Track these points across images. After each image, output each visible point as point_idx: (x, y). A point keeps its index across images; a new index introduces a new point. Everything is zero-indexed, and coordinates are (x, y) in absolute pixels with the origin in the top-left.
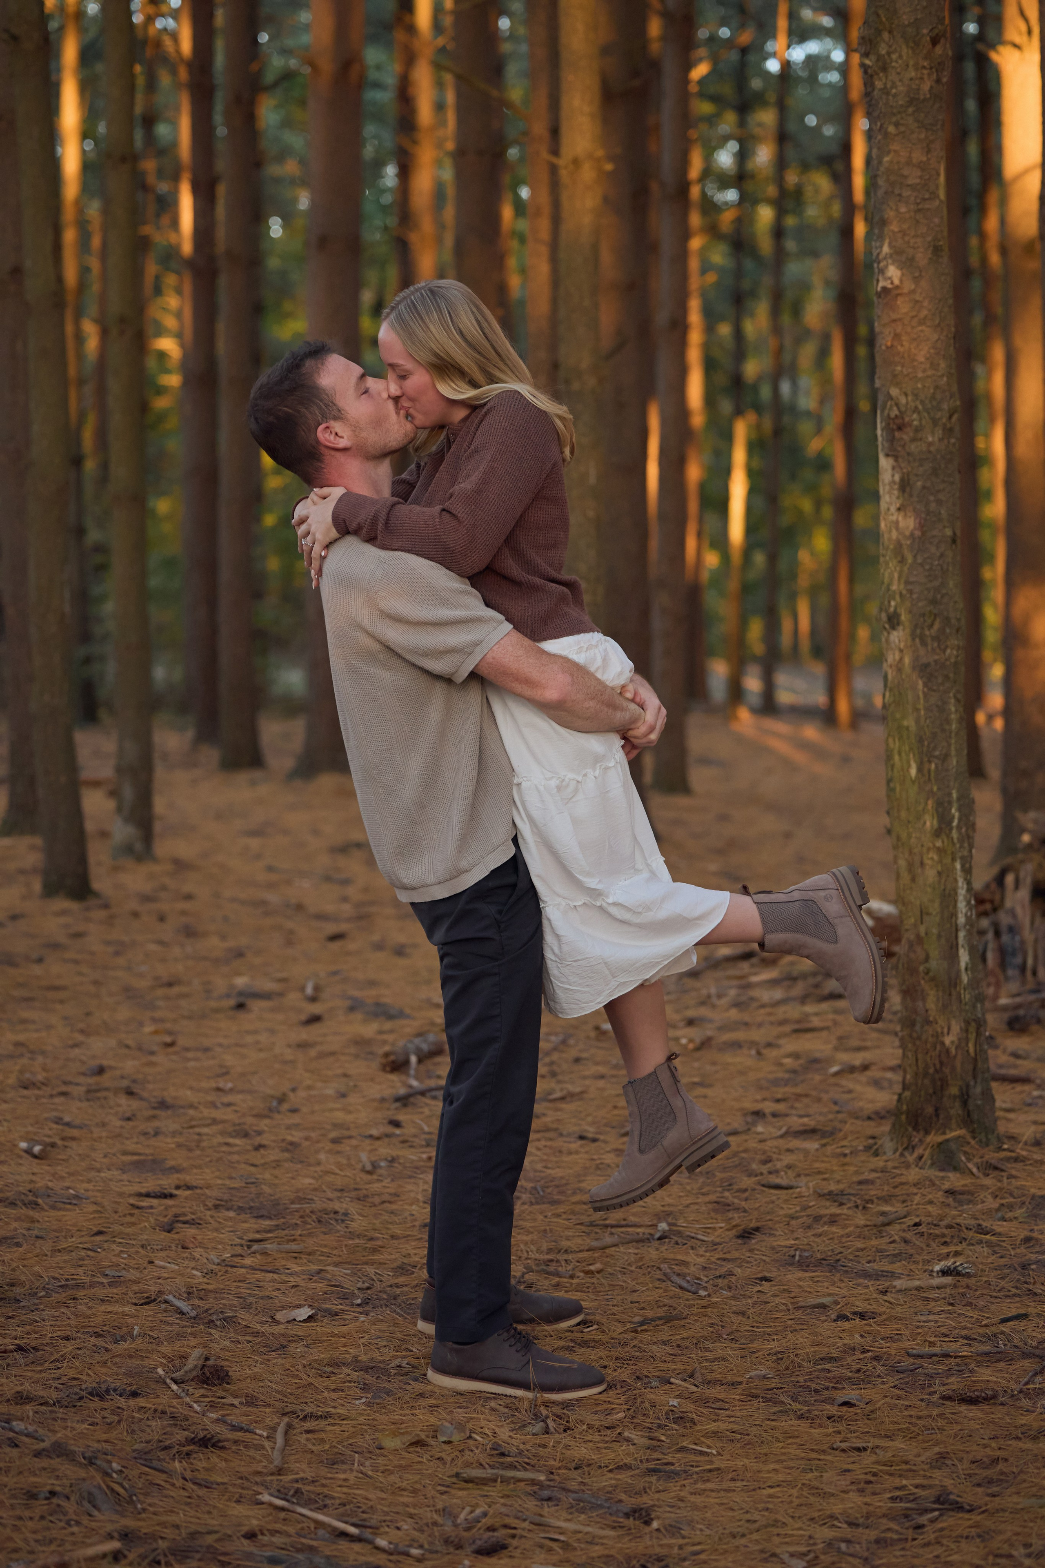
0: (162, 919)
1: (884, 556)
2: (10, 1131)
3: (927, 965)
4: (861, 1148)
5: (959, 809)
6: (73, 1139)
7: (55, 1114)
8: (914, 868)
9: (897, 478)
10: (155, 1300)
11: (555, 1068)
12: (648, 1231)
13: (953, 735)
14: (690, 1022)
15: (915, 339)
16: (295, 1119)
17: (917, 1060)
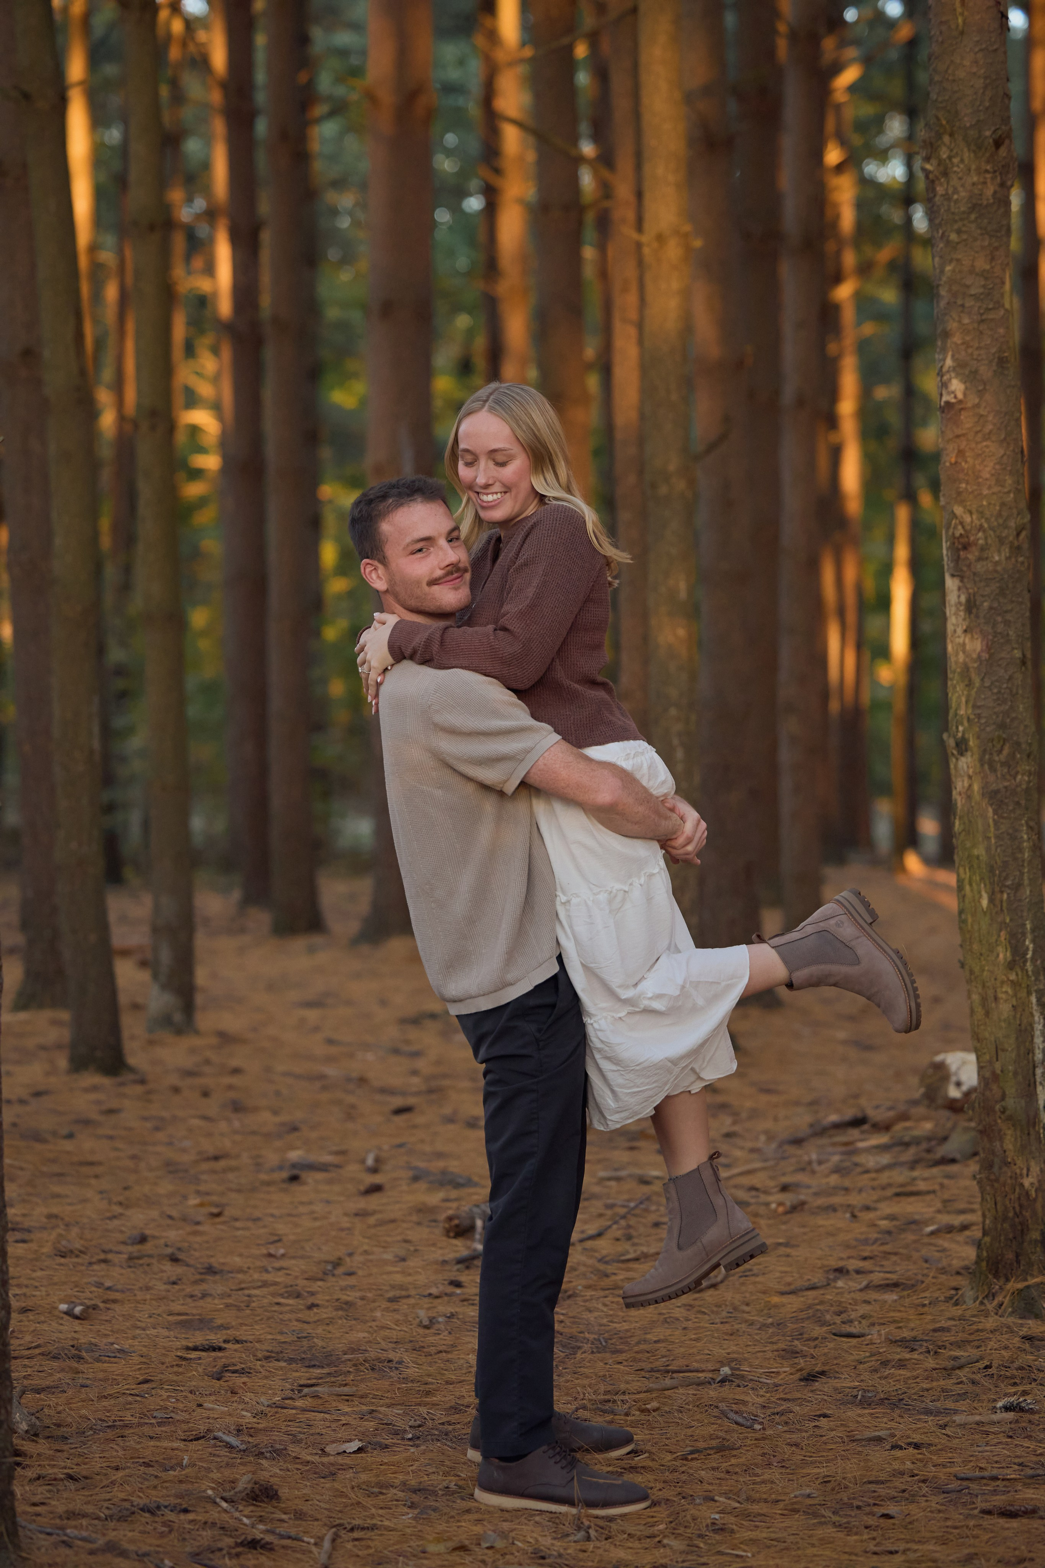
0: (206, 1094)
1: (952, 680)
2: (48, 1295)
3: (1003, 1103)
4: (942, 1298)
5: (1033, 941)
6: (115, 1301)
7: (95, 1279)
8: (988, 1002)
9: (963, 599)
10: (204, 1437)
11: (632, 1232)
12: (710, 1375)
13: (1026, 864)
14: (785, 1188)
15: (979, 455)
16: (351, 1281)
17: (996, 1204)
